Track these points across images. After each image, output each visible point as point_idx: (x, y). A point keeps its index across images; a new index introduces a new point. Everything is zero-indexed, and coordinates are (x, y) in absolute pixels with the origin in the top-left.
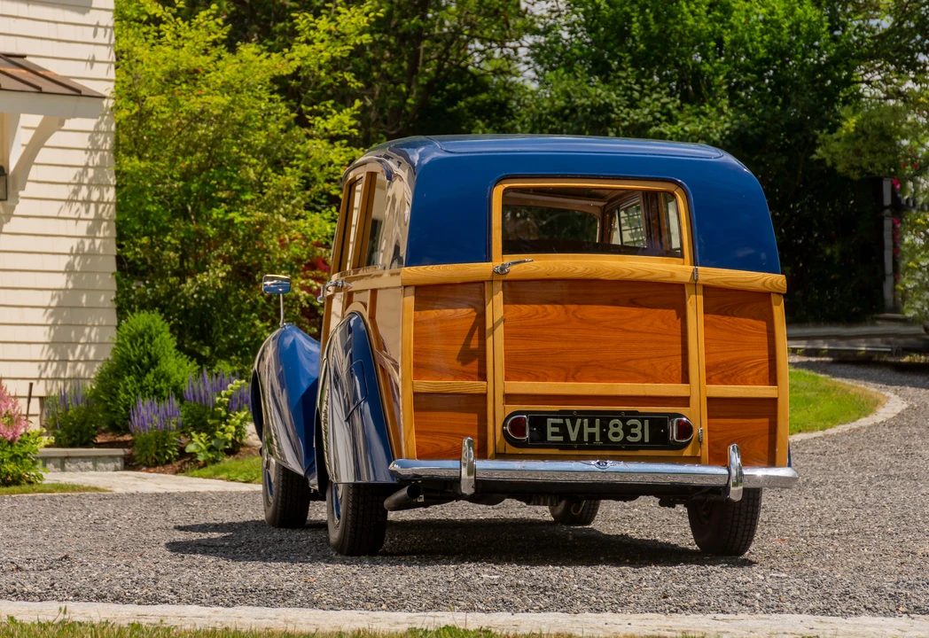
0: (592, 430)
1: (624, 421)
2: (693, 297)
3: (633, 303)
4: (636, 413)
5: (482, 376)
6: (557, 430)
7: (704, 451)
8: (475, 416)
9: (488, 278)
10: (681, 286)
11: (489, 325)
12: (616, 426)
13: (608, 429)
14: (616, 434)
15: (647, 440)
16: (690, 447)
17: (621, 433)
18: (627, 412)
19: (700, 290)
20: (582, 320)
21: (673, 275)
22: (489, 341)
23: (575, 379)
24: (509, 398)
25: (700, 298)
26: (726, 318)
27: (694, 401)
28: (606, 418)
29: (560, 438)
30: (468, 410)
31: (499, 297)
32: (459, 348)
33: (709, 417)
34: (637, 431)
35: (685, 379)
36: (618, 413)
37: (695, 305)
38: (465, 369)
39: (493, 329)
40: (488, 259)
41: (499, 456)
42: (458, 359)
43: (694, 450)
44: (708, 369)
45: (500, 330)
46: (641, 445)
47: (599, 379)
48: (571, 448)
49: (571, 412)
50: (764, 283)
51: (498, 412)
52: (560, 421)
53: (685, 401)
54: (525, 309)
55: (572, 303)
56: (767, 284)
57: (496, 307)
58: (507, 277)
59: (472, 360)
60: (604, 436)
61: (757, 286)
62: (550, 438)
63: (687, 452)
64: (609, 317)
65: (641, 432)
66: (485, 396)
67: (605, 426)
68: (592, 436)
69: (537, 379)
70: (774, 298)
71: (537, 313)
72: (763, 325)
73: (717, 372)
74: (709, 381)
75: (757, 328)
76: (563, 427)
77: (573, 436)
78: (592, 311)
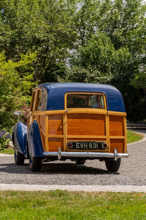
0: (86, 146)
1: (92, 144)
2: (107, 117)
3: (94, 119)
4: (95, 142)
5: (63, 134)
6: (78, 145)
7: (109, 150)
8: (61, 143)
9: (64, 113)
10: (104, 115)
11: (64, 123)
12: (91, 145)
13: (89, 145)
14: (91, 147)
15: (97, 148)
16: (106, 149)
17: (92, 146)
18: (93, 142)
19: (108, 116)
20: (84, 122)
21: (103, 113)
22: (64, 126)
23: (82, 135)
24: (68, 139)
25: (108, 117)
26: (114, 122)
27: (107, 139)
28: (89, 143)
29: (79, 147)
30: (60, 141)
31: (66, 117)
32: (58, 128)
33: (110, 143)
34: (95, 146)
35: (105, 135)
36: (91, 142)
37: (107, 119)
38: (59, 132)
39: (65, 124)
40: (64, 109)
41: (66, 151)
42: (57, 131)
43: (107, 150)
44: (110, 133)
45: (66, 124)
46: (96, 149)
47: (87, 135)
48: (81, 149)
49: (81, 142)
50: (122, 114)
51: (66, 142)
52: (79, 144)
53: (105, 139)
54: (72, 120)
55: (81, 118)
56: (123, 115)
57: (65, 119)
58: (68, 113)
59: (60, 131)
60: (88, 147)
61: (120, 115)
62: (77, 147)
63: (106, 150)
64: (89, 122)
65: (96, 146)
66: (63, 138)
67: (88, 145)
68: (86, 147)
69: (74, 135)
70: (124, 118)
71: (74, 121)
72: (122, 123)
73: (112, 133)
74: (110, 135)
75: (120, 124)
76: (80, 145)
77: (82, 147)
78: (86, 120)
